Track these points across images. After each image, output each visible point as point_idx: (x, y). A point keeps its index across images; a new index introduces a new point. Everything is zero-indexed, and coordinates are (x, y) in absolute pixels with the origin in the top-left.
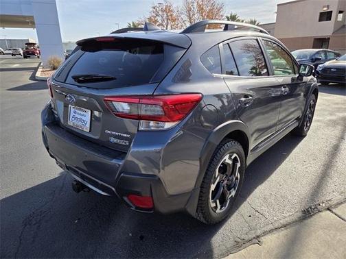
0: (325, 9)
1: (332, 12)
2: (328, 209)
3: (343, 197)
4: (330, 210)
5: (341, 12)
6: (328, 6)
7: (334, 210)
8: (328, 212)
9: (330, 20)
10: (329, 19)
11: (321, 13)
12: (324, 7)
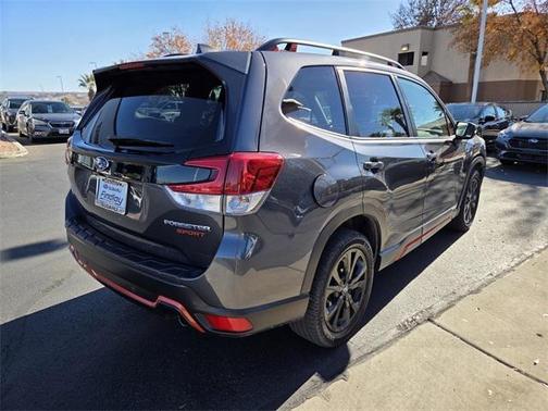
0: (405, 49)
1: (413, 53)
2: (429, 320)
3: (446, 303)
4: (432, 321)
5: (424, 54)
6: (408, 46)
7: (436, 321)
8: (429, 323)
9: (411, 64)
10: (410, 62)
11: (400, 55)
12: (403, 46)
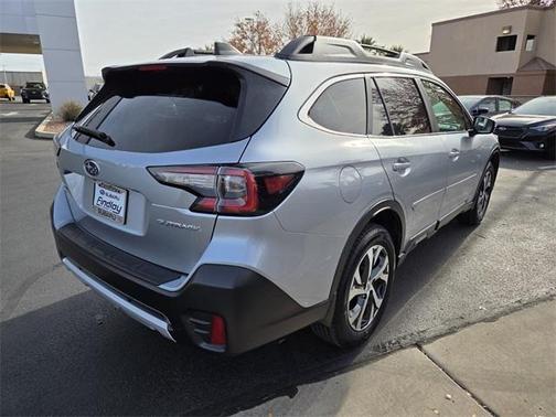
0: (505, 32)
1: (516, 36)
2: (416, 345)
4: (420, 348)
5: (530, 37)
6: (510, 28)
7: (425, 347)
8: (416, 349)
9: (514, 49)
10: (511, 47)
11: (499, 38)
12: (504, 29)
